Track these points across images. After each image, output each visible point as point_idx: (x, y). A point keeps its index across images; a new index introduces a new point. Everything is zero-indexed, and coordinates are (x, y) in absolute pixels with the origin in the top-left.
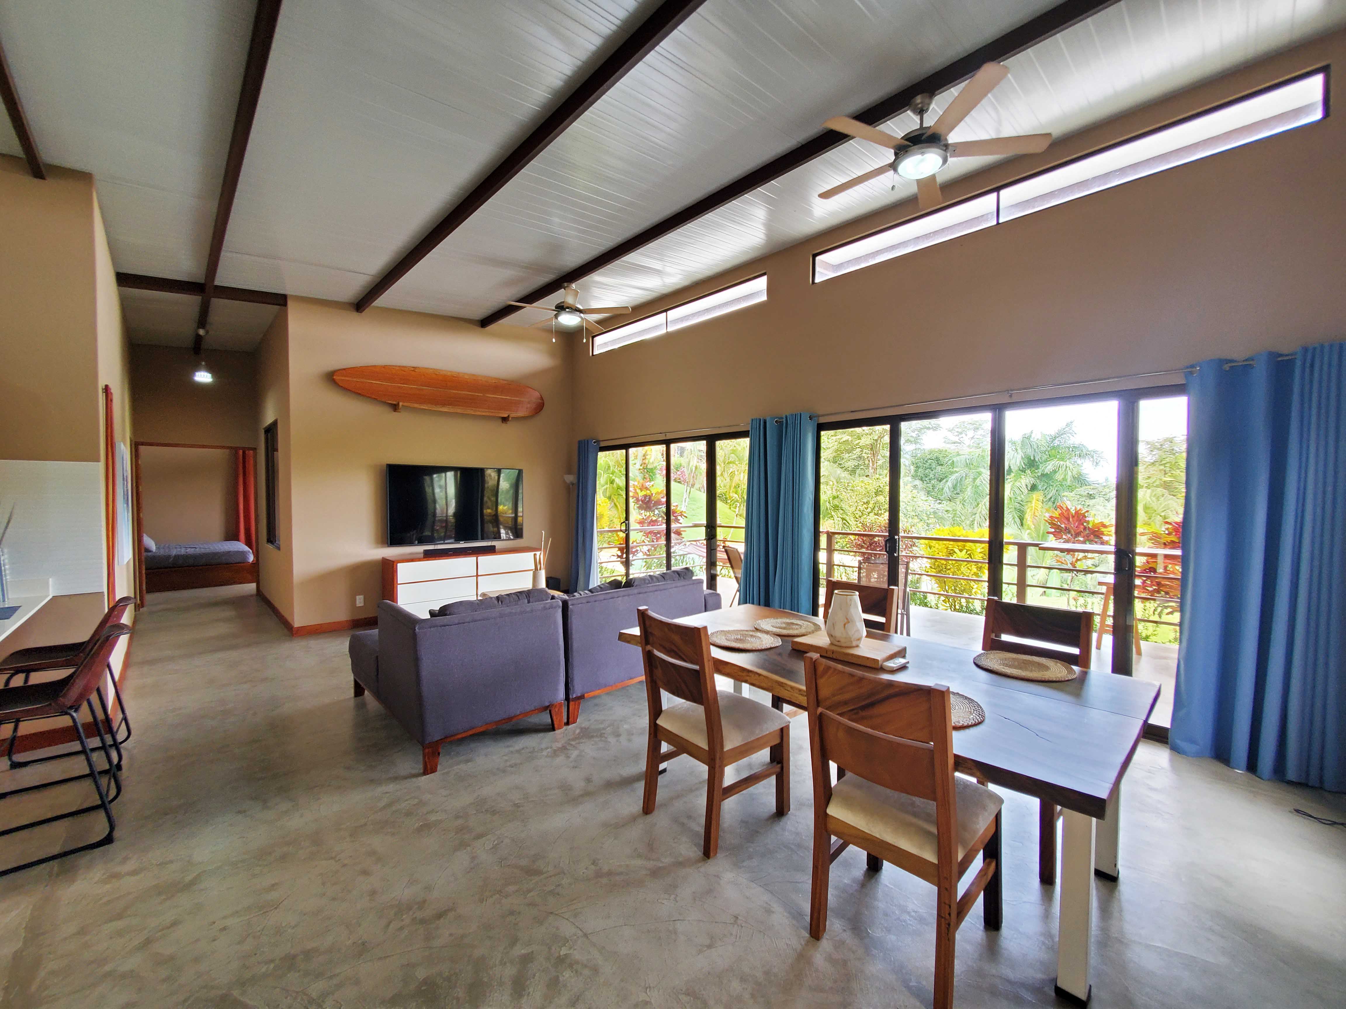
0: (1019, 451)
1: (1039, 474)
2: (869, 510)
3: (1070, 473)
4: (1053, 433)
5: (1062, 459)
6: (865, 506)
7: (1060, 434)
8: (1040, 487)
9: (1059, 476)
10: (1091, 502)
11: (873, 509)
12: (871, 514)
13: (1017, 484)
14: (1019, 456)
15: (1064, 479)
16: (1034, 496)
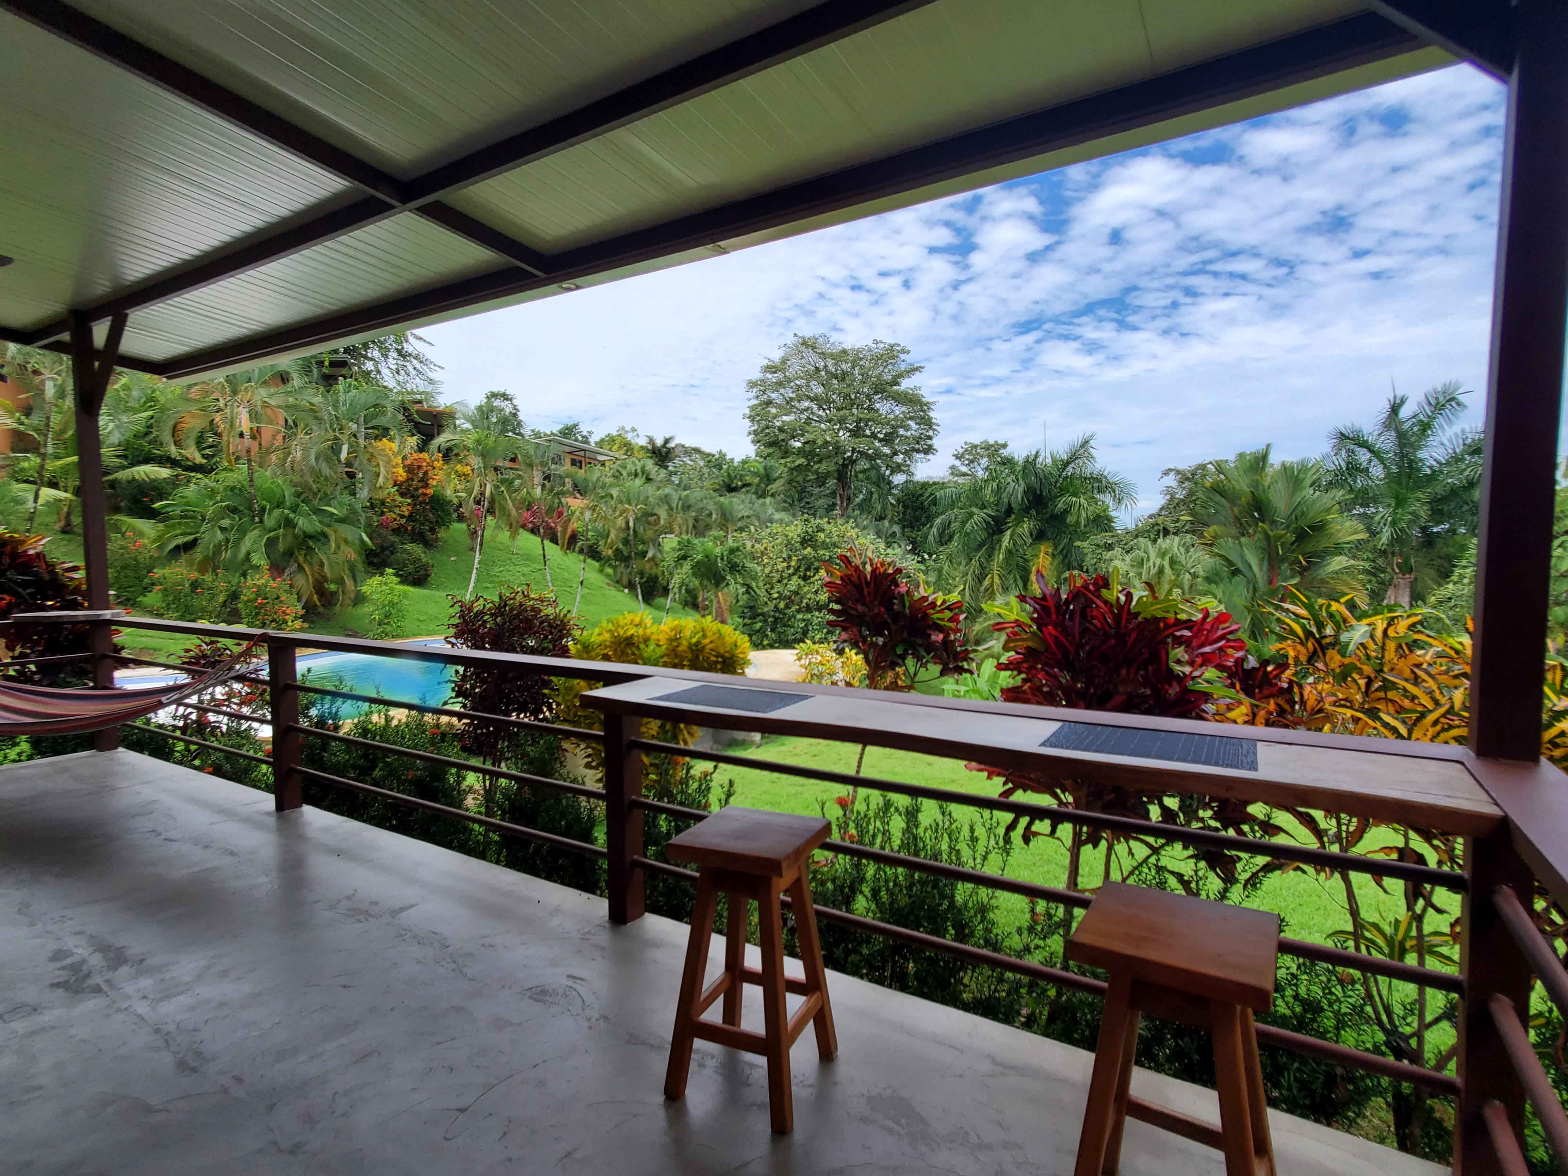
0: (1021, 481)
1: (1048, 516)
2: (791, 571)
3: (1084, 515)
4: (1065, 457)
5: (1075, 495)
6: (785, 564)
7: (1073, 458)
8: (1049, 535)
9: (1071, 519)
10: (1108, 555)
11: (797, 569)
12: (795, 578)
13: (1019, 530)
14: (1020, 490)
15: (1078, 523)
16: (1042, 548)
